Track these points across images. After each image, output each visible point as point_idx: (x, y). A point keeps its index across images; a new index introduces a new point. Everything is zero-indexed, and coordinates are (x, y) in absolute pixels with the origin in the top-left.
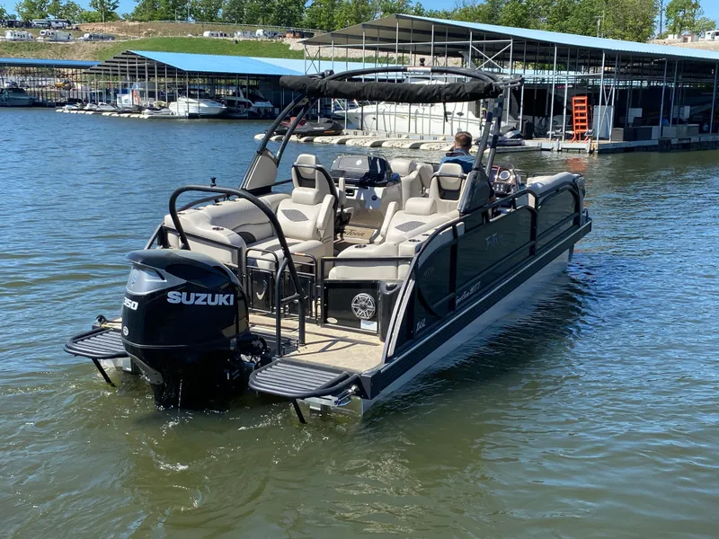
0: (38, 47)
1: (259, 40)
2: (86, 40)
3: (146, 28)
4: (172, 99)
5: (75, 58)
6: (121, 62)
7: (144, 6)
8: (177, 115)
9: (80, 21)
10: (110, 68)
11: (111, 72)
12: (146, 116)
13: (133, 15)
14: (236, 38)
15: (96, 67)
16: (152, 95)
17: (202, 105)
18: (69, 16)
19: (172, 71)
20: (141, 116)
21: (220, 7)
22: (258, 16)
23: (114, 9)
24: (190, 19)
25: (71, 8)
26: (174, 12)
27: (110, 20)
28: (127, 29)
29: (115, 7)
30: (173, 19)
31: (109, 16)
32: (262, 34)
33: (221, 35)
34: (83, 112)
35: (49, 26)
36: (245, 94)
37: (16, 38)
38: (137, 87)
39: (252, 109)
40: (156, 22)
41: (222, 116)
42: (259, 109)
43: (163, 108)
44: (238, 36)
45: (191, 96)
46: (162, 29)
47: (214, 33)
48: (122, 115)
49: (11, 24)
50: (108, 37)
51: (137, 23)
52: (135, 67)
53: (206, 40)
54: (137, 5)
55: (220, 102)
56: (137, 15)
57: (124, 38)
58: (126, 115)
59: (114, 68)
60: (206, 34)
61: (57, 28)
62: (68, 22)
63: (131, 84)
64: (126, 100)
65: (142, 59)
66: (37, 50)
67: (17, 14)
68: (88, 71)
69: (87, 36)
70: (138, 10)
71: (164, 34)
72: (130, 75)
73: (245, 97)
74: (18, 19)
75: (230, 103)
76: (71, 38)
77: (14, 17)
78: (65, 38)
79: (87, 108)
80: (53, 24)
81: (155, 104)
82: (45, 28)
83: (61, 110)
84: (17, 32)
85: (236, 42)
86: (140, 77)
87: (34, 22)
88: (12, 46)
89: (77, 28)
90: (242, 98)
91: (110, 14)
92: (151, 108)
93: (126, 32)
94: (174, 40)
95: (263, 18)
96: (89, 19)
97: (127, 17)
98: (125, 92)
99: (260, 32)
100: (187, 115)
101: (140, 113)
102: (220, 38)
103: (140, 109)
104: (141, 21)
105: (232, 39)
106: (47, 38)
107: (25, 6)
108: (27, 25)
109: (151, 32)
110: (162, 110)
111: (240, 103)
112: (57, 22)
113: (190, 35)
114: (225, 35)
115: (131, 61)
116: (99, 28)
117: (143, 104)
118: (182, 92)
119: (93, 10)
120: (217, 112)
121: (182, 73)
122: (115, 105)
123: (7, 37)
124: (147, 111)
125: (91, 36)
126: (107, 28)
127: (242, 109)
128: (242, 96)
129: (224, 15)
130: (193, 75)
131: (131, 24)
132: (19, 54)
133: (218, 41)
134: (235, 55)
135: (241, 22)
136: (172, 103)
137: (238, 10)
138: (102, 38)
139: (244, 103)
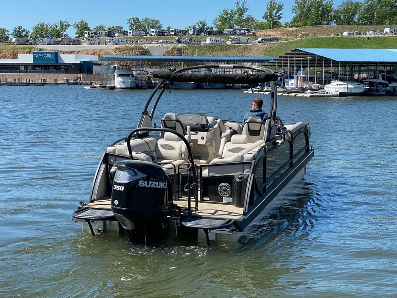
0: (226, 48)
1: (386, 36)
2: (259, 42)
3: (301, 32)
4: (327, 82)
5: (251, 55)
6: (290, 57)
7: (300, 16)
8: (331, 94)
9: (255, 29)
10: (282, 61)
11: (282, 64)
12: (308, 95)
13: (292, 23)
14: (368, 35)
15: (272, 61)
16: (311, 79)
17: (350, 86)
18: (248, 26)
19: (328, 61)
20: (305, 95)
21: (357, 14)
22: (386, 18)
23: (279, 19)
24: (333, 23)
25: (250, 20)
26: (321, 19)
27: (276, 27)
28: (288, 34)
29: (280, 18)
30: (320, 24)
31: (275, 24)
32: (388, 31)
33: (357, 34)
34: (262, 93)
35: (235, 33)
36: (383, 77)
37: (214, 42)
38: (301, 74)
39: (388, 88)
40: (309, 27)
41: (365, 94)
42: (394, 89)
43: (320, 89)
44: (370, 34)
45: (342, 80)
46: (313, 32)
47: (352, 32)
48: (290, 95)
49: (211, 33)
50: (274, 40)
51: (295, 29)
52: (301, 60)
53: (345, 38)
54: (294, 15)
55: (363, 84)
56: (295, 23)
57: (286, 39)
58: (294, 94)
59: (285, 61)
60: (345, 34)
61: (240, 35)
62: (248, 30)
63: (297, 72)
64: (292, 84)
65: (307, 53)
66: (226, 50)
67: (214, 26)
68: (267, 63)
69: (260, 39)
70: (295, 20)
71: (314, 35)
72: (296, 66)
73: (383, 79)
74: (215, 29)
75: (371, 84)
76: (249, 41)
77: (212, 28)
78: (245, 41)
79: (265, 90)
80: (238, 32)
81: (313, 86)
82: (233, 35)
83: (246, 92)
84: (214, 38)
85: (368, 38)
86: (303, 67)
87: (225, 31)
88: (210, 48)
89: (253, 34)
90: (381, 80)
91: (276, 23)
92: (311, 89)
93: (287, 35)
94: (322, 39)
95: (390, 19)
96: (261, 27)
97: (287, 25)
98: (292, 78)
99: (387, 30)
100: (338, 94)
101: (303, 93)
102: (355, 36)
103: (303, 90)
104: (297, 27)
105: (365, 36)
106: (233, 42)
107: (220, 20)
108: (220, 33)
109: (305, 34)
110: (320, 91)
111: (379, 84)
112: (240, 30)
113: (333, 35)
114: (360, 34)
115: (297, 55)
116: (268, 33)
117: (305, 86)
118: (335, 77)
119: (264, 21)
120: (361, 91)
121: (336, 63)
122: (284, 87)
123: (207, 42)
124: (309, 91)
125: (262, 39)
126: (274, 33)
127: (381, 88)
128: (381, 78)
129: (360, 19)
130: (344, 64)
131: (290, 29)
132: (215, 53)
133: (354, 38)
134: (367, 48)
135: (371, 23)
136: (326, 85)
137: (370, 14)
138: (270, 40)
139: (383, 84)
